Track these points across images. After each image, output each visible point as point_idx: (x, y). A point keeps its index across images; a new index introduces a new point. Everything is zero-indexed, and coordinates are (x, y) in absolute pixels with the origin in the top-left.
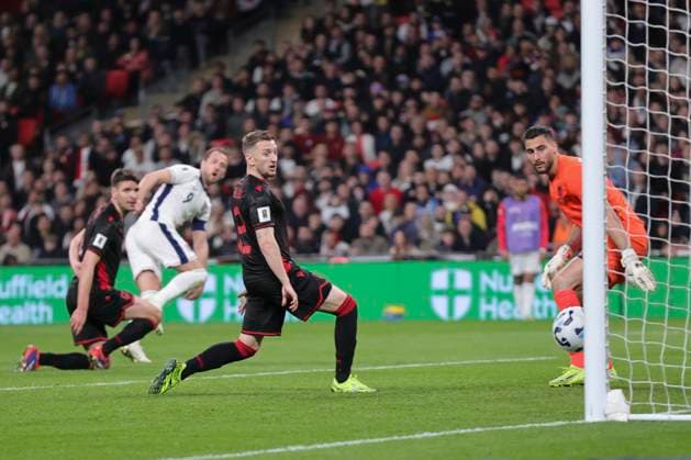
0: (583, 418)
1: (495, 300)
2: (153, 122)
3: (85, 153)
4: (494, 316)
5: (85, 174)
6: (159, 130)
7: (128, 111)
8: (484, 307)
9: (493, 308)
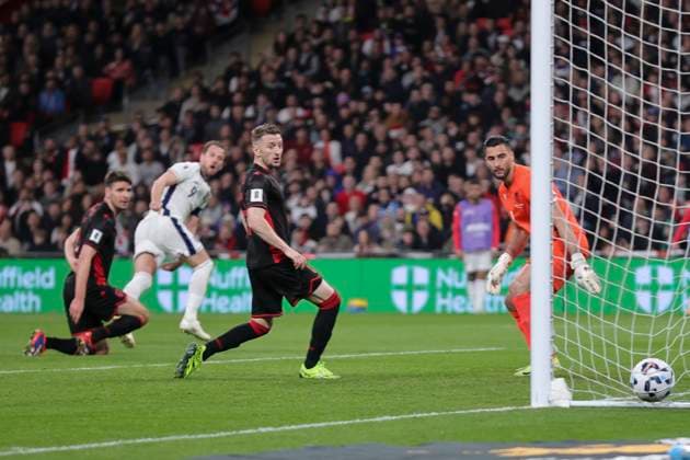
0: (529, 404)
1: (450, 295)
2: (136, 126)
3: (72, 154)
4: (449, 310)
5: (72, 174)
6: (141, 134)
7: (112, 117)
8: (440, 302)
9: (447, 302)
